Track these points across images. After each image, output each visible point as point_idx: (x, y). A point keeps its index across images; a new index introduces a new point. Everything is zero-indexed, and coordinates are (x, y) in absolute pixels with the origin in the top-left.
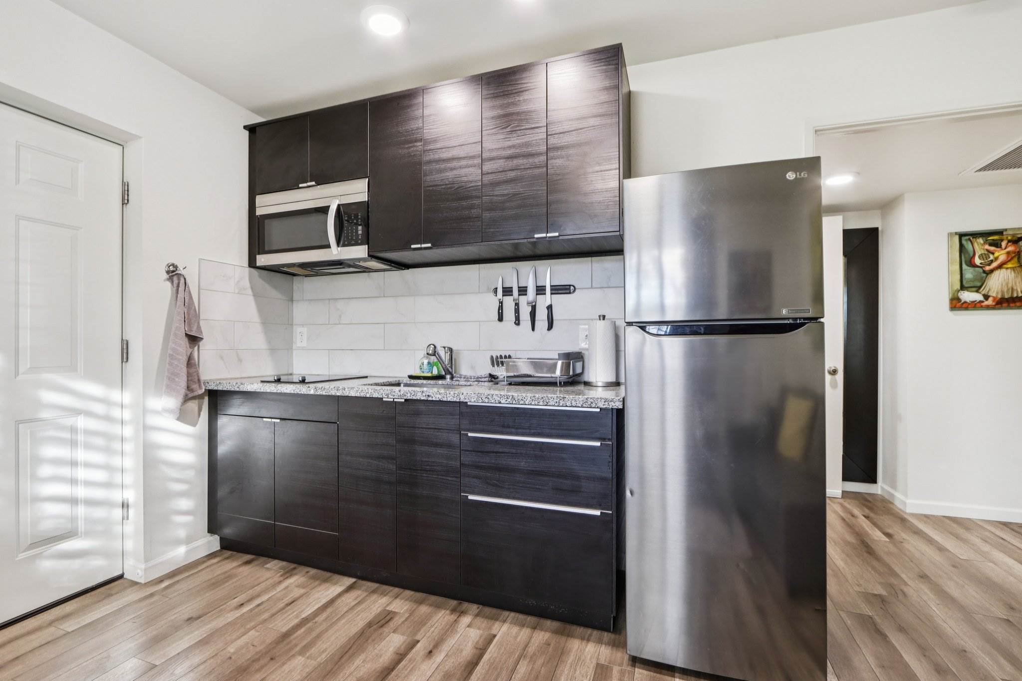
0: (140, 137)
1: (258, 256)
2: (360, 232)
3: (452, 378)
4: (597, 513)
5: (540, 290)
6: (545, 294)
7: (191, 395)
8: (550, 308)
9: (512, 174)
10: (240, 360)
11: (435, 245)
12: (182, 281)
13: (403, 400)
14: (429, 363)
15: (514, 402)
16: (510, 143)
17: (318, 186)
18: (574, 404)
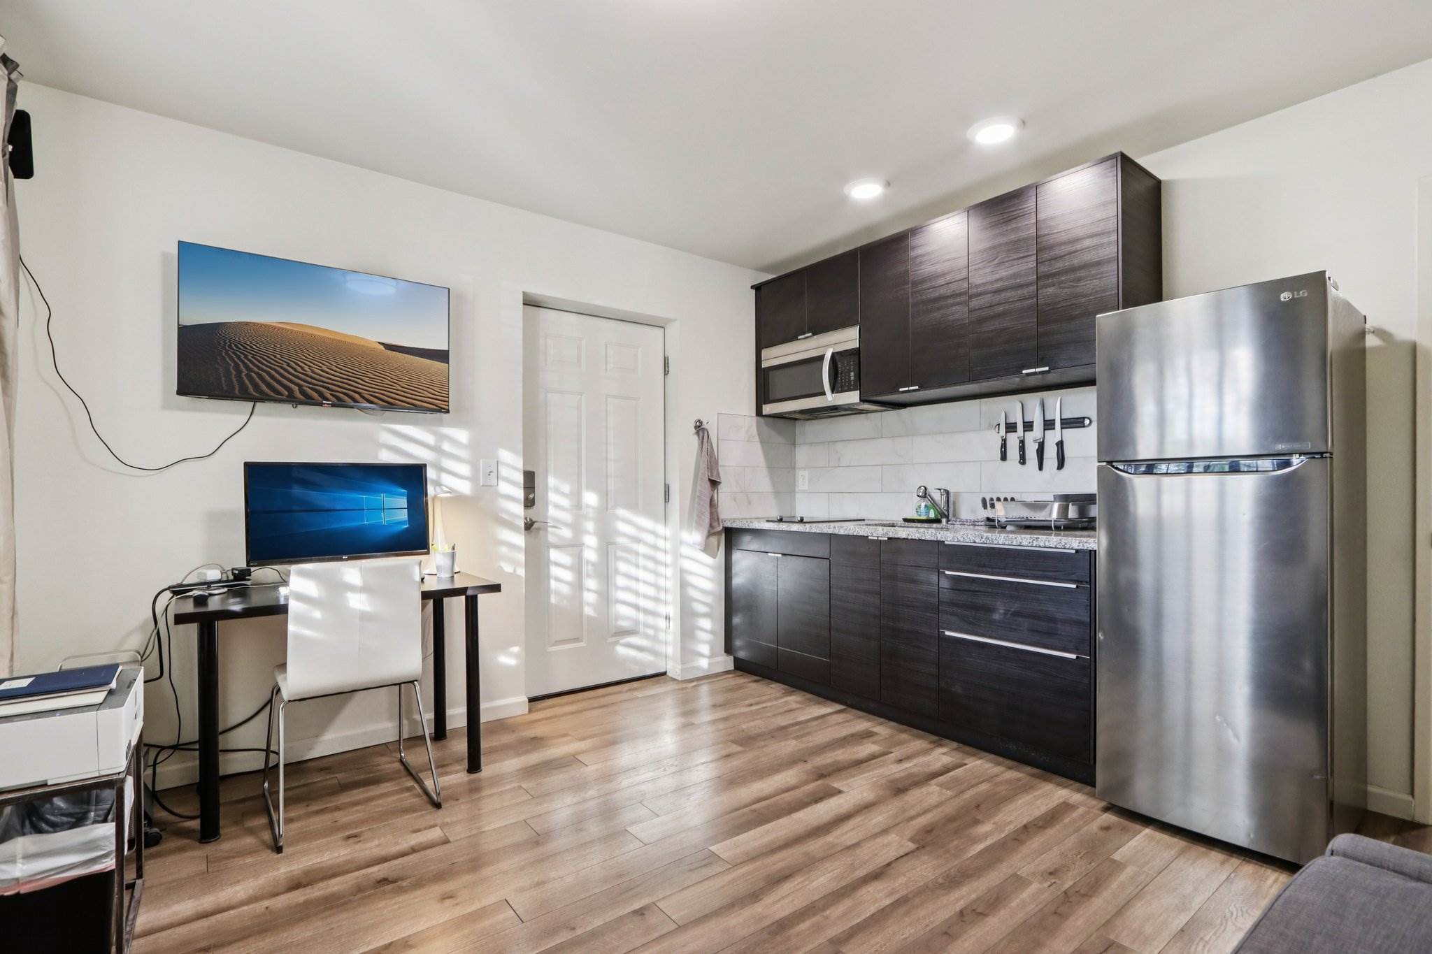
0: (675, 320)
1: (764, 406)
2: (852, 378)
3: (948, 521)
4: (1074, 656)
5: (1049, 425)
6: (1054, 429)
7: (713, 531)
8: (1060, 445)
9: (1000, 309)
10: (750, 503)
11: (922, 388)
12: (706, 434)
13: (886, 539)
14: (926, 506)
15: (988, 542)
16: (997, 276)
17: (815, 337)
18: (1047, 545)
